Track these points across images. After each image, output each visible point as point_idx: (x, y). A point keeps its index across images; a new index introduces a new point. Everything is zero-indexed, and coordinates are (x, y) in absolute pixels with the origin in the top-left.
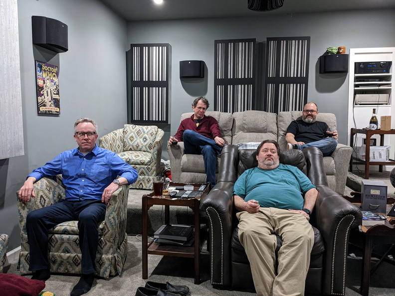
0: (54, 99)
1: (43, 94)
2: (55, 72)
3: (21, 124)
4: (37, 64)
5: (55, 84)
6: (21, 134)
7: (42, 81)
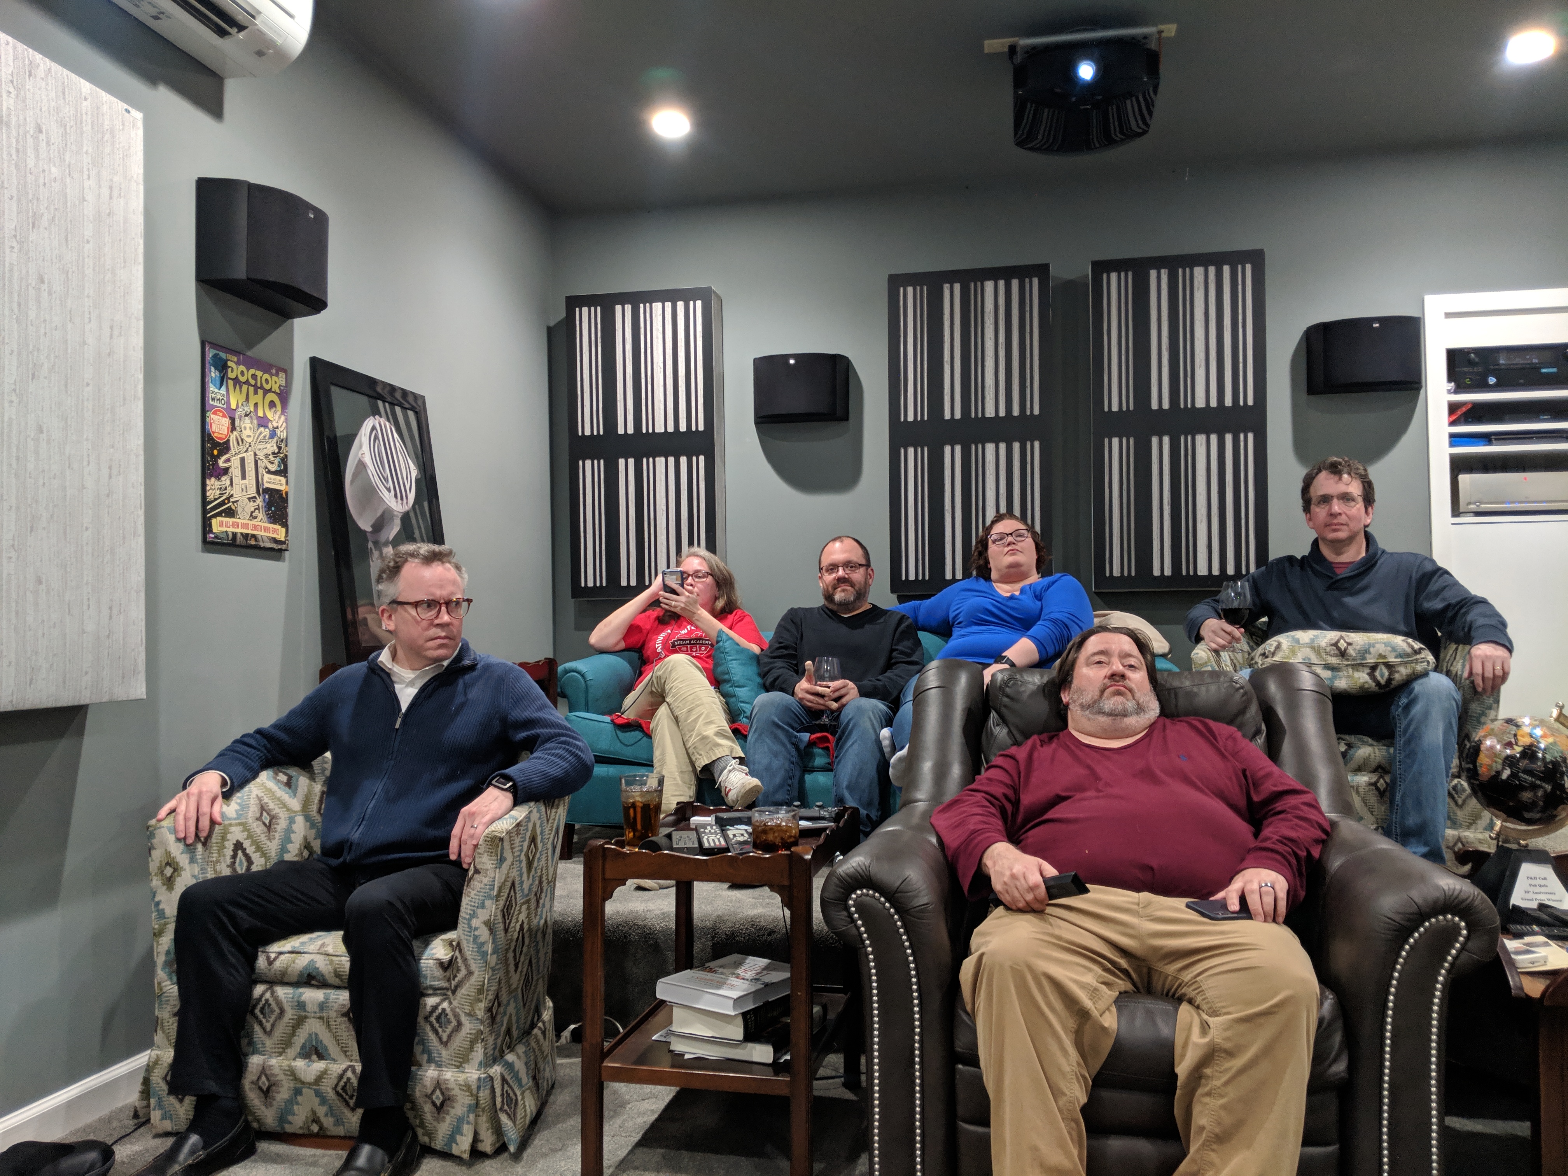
0: (267, 491)
1: (226, 471)
2: (276, 388)
3: (137, 576)
4: (210, 353)
5: (273, 434)
6: (137, 612)
7: (226, 422)
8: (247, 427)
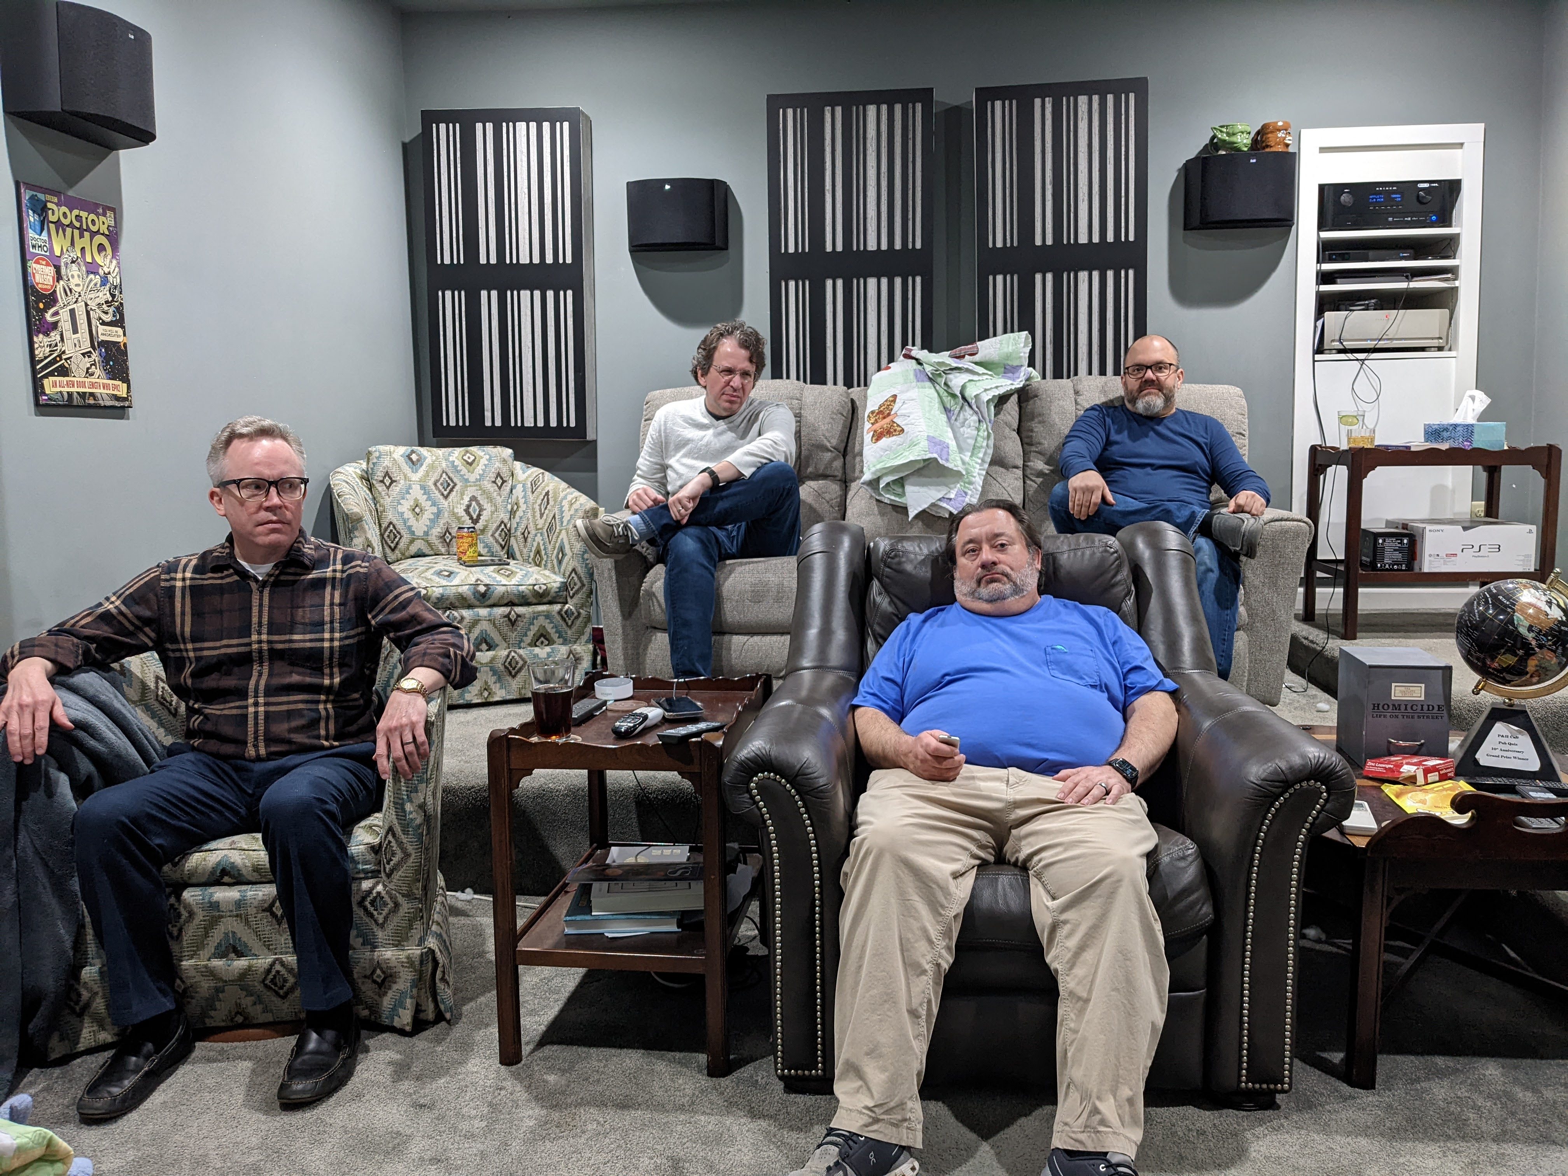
0: (103, 344)
1: (55, 325)
2: (104, 229)
4: (26, 195)
5: (104, 282)
7: (50, 271)
8: (75, 275)
